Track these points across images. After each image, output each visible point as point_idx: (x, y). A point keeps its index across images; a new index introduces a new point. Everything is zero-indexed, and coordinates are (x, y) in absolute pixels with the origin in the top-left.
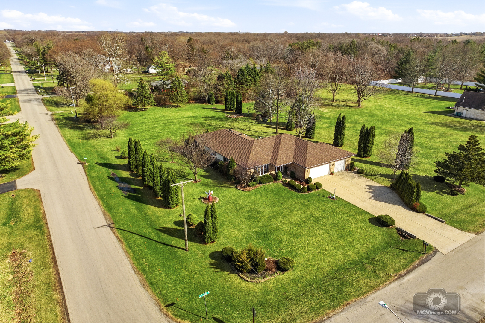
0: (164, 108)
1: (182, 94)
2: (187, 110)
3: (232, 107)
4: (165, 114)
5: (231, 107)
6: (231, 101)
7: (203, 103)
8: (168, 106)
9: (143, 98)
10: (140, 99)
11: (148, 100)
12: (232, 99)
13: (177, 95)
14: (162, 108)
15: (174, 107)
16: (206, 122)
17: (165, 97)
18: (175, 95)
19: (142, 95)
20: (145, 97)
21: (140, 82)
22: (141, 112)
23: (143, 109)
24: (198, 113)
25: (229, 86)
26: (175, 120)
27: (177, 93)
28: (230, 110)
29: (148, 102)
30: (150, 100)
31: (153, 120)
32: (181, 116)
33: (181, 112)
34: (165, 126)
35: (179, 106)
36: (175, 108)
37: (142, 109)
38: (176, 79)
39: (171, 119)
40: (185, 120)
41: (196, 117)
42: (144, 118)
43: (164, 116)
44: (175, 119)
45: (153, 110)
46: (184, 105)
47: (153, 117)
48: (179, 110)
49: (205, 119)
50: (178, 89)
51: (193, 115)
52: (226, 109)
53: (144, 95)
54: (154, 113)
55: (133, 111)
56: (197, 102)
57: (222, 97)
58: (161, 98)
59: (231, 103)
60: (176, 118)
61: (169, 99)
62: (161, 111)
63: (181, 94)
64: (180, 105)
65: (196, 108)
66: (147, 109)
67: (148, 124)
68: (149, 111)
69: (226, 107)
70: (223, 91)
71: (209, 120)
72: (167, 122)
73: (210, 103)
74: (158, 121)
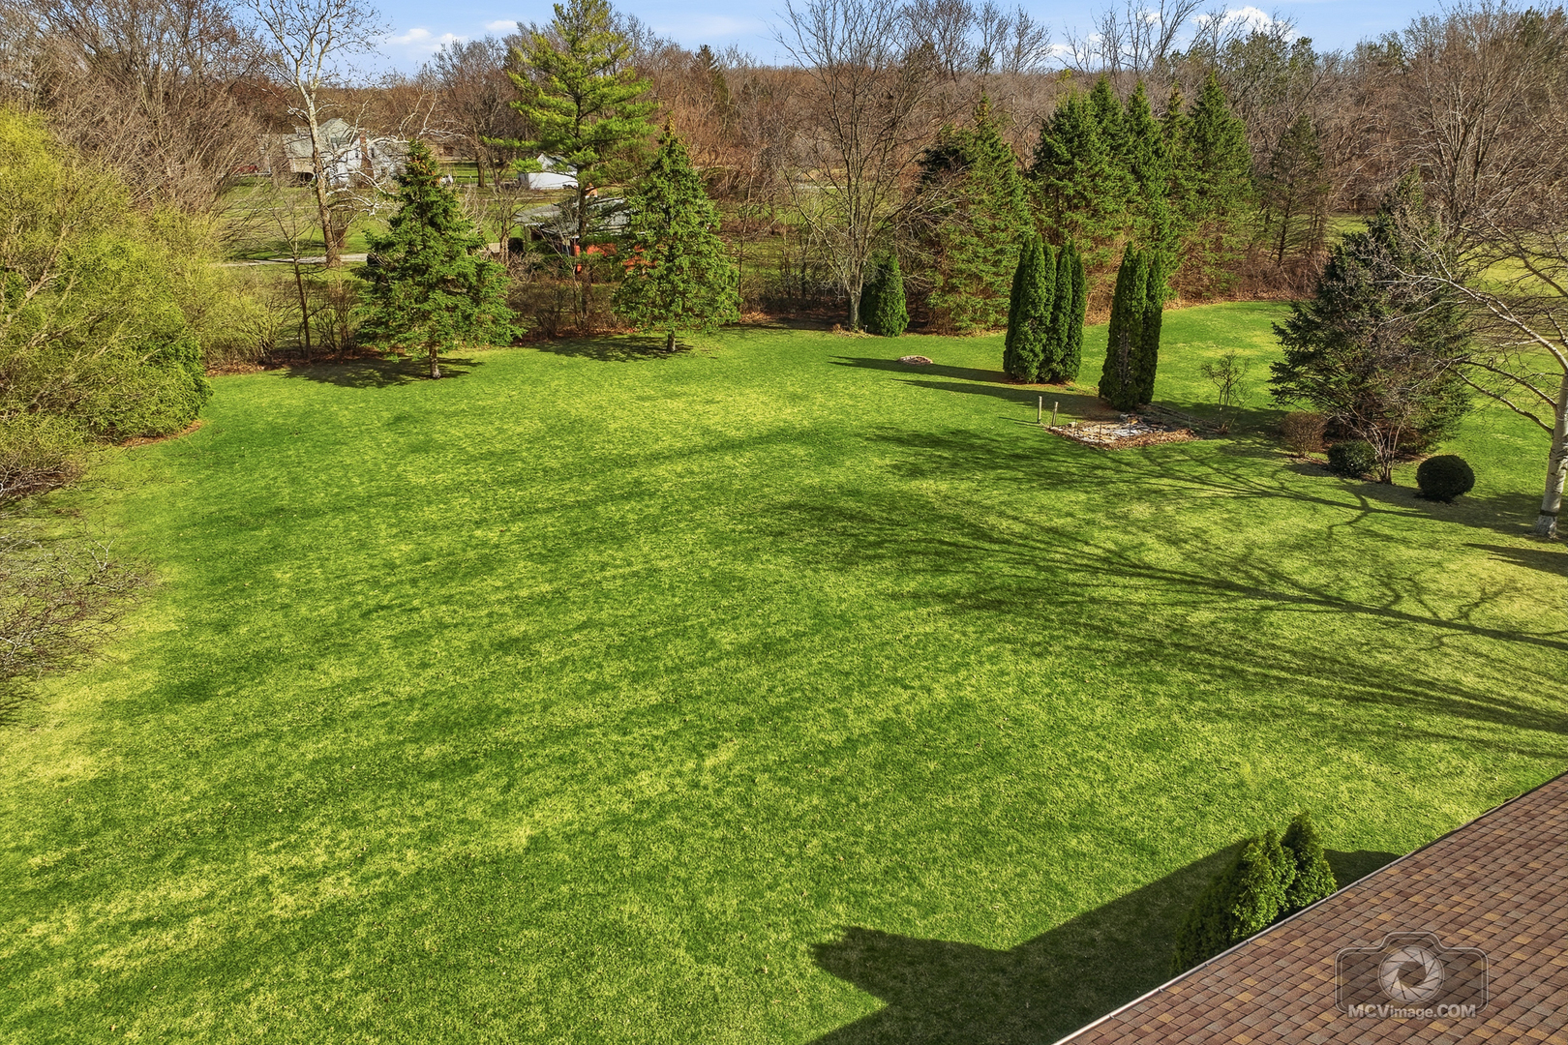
0: (580, 359)
1: (704, 262)
2: (737, 377)
3: (1060, 354)
4: (579, 408)
5: (1048, 360)
6: (1055, 320)
7: (827, 325)
8: (606, 347)
9: (432, 287)
10: (408, 296)
11: (464, 303)
12: (1060, 298)
13: (670, 270)
14: (564, 359)
15: (644, 350)
16: (928, 487)
17: (586, 290)
18: (656, 273)
19: (420, 270)
20: (443, 280)
21: (411, 170)
22: (415, 388)
23: (429, 363)
24: (820, 398)
25: (993, 217)
26: (661, 471)
27: (670, 258)
28: (1041, 381)
29: (467, 317)
30: (476, 301)
31: (482, 472)
32: (706, 432)
33: (693, 388)
34: (579, 539)
35: (680, 348)
36: (654, 362)
37: (421, 370)
38: (666, 161)
39: (631, 463)
40: (740, 464)
41: (824, 442)
42: (415, 449)
43: (574, 426)
44: (656, 458)
45: (504, 372)
46: (709, 342)
47: (489, 431)
48: (681, 377)
49: (895, 455)
50: (674, 228)
51: (792, 415)
52: (1014, 368)
53: (438, 268)
54: (501, 396)
55: (366, 382)
56: (783, 320)
57: (953, 289)
58: (561, 295)
59: (1053, 331)
60: (667, 442)
61: (615, 301)
62: (558, 381)
63: (693, 263)
64: (688, 338)
65: (796, 359)
66: (467, 362)
67: (431, 513)
68: (471, 384)
69: (1012, 356)
70: (961, 247)
71: (938, 470)
72: (589, 488)
73: (875, 329)
74: (517, 481)
